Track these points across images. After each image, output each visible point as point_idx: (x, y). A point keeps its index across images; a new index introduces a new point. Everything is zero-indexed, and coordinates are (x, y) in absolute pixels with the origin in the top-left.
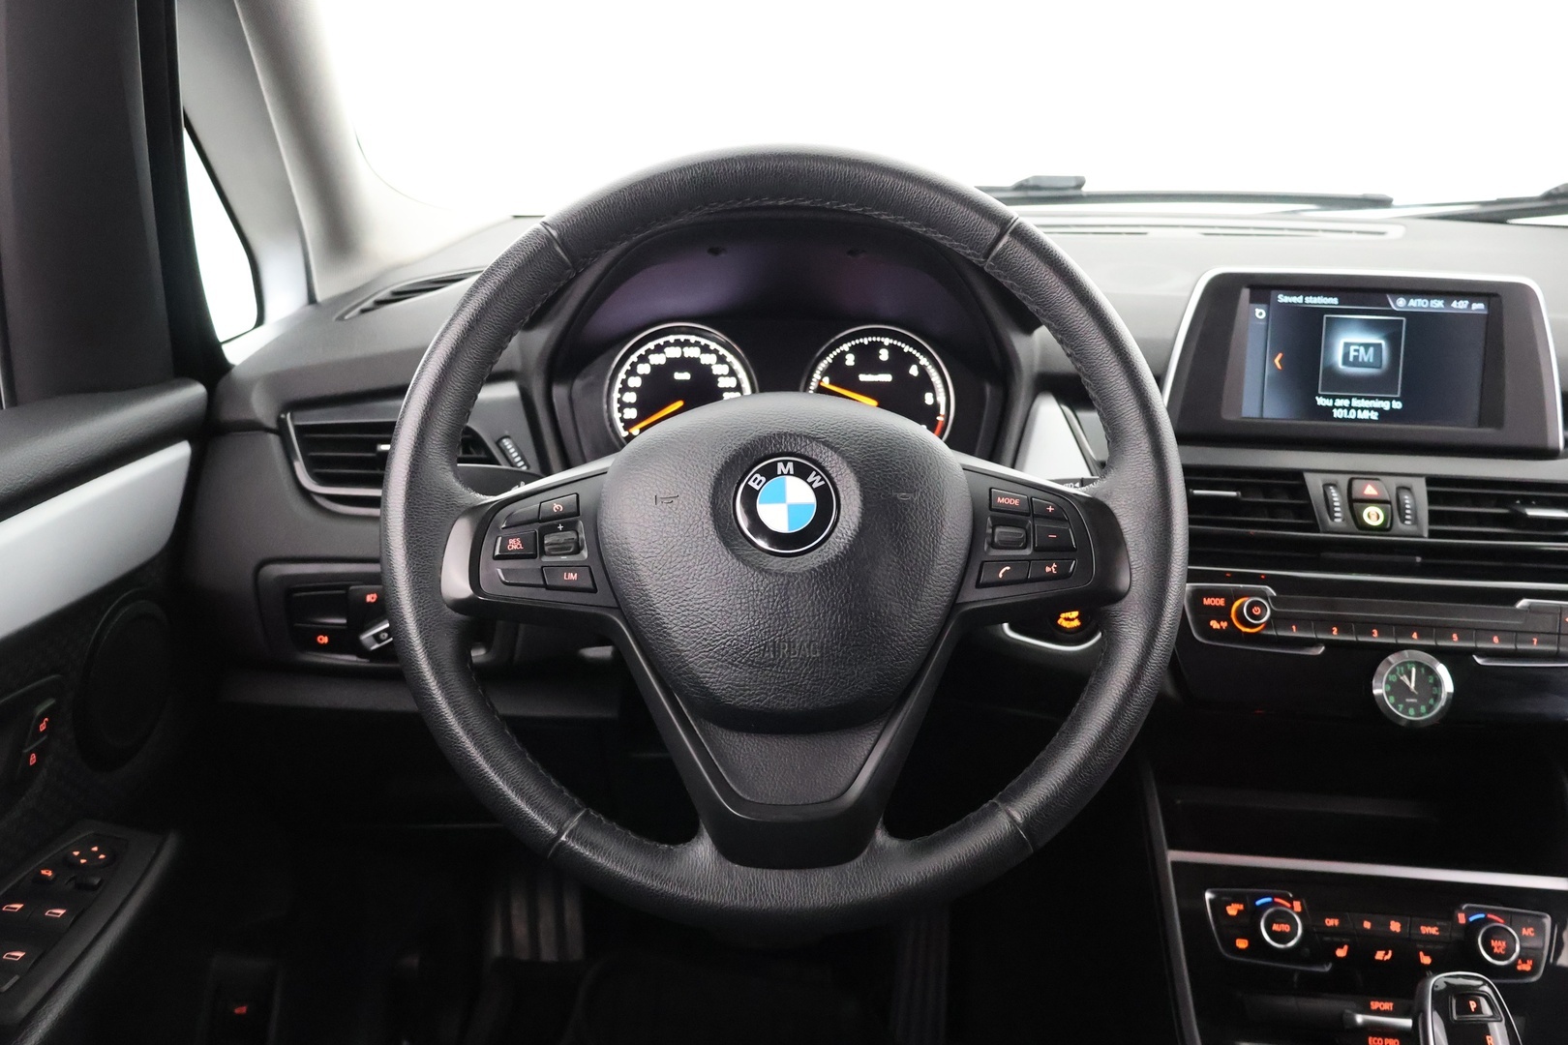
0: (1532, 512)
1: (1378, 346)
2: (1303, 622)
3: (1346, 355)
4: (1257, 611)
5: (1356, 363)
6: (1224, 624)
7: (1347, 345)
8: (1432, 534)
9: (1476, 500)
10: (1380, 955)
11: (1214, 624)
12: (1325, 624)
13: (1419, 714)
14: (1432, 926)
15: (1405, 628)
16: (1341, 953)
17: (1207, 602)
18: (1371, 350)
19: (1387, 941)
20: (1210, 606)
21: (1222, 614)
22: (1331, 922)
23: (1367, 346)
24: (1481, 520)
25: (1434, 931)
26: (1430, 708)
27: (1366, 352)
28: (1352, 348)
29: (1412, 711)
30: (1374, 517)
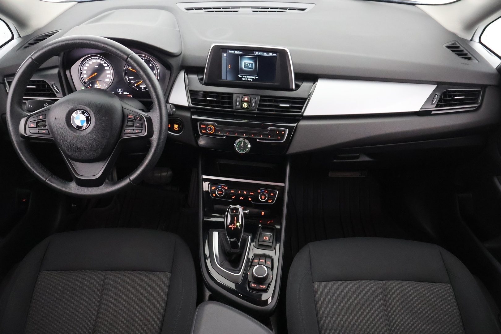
0: (281, 105)
1: (252, 64)
2: (221, 131)
3: (245, 66)
4: (210, 129)
5: (247, 67)
6: (205, 131)
7: (245, 63)
8: (258, 110)
9: (269, 101)
10: (241, 198)
11: (203, 131)
12: (226, 132)
13: (243, 152)
14: (253, 193)
15: (242, 133)
16: (233, 197)
17: (202, 126)
18: (250, 64)
19: (243, 195)
20: (202, 127)
21: (205, 129)
22: (232, 191)
23: (249, 63)
24: (270, 106)
25: (253, 194)
26: (246, 150)
27: (249, 65)
28: (246, 64)
29: (242, 151)
30: (245, 106)
